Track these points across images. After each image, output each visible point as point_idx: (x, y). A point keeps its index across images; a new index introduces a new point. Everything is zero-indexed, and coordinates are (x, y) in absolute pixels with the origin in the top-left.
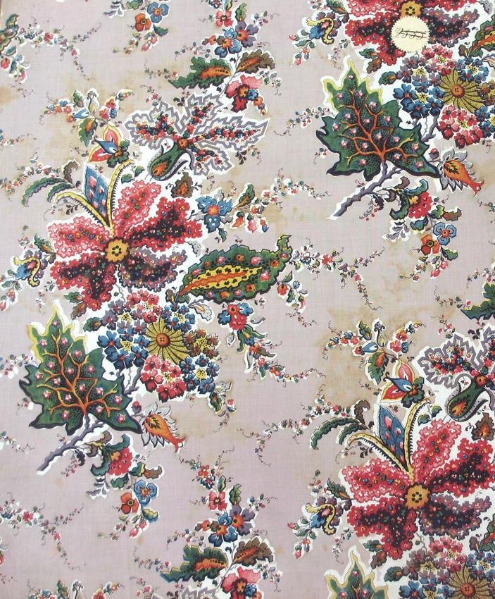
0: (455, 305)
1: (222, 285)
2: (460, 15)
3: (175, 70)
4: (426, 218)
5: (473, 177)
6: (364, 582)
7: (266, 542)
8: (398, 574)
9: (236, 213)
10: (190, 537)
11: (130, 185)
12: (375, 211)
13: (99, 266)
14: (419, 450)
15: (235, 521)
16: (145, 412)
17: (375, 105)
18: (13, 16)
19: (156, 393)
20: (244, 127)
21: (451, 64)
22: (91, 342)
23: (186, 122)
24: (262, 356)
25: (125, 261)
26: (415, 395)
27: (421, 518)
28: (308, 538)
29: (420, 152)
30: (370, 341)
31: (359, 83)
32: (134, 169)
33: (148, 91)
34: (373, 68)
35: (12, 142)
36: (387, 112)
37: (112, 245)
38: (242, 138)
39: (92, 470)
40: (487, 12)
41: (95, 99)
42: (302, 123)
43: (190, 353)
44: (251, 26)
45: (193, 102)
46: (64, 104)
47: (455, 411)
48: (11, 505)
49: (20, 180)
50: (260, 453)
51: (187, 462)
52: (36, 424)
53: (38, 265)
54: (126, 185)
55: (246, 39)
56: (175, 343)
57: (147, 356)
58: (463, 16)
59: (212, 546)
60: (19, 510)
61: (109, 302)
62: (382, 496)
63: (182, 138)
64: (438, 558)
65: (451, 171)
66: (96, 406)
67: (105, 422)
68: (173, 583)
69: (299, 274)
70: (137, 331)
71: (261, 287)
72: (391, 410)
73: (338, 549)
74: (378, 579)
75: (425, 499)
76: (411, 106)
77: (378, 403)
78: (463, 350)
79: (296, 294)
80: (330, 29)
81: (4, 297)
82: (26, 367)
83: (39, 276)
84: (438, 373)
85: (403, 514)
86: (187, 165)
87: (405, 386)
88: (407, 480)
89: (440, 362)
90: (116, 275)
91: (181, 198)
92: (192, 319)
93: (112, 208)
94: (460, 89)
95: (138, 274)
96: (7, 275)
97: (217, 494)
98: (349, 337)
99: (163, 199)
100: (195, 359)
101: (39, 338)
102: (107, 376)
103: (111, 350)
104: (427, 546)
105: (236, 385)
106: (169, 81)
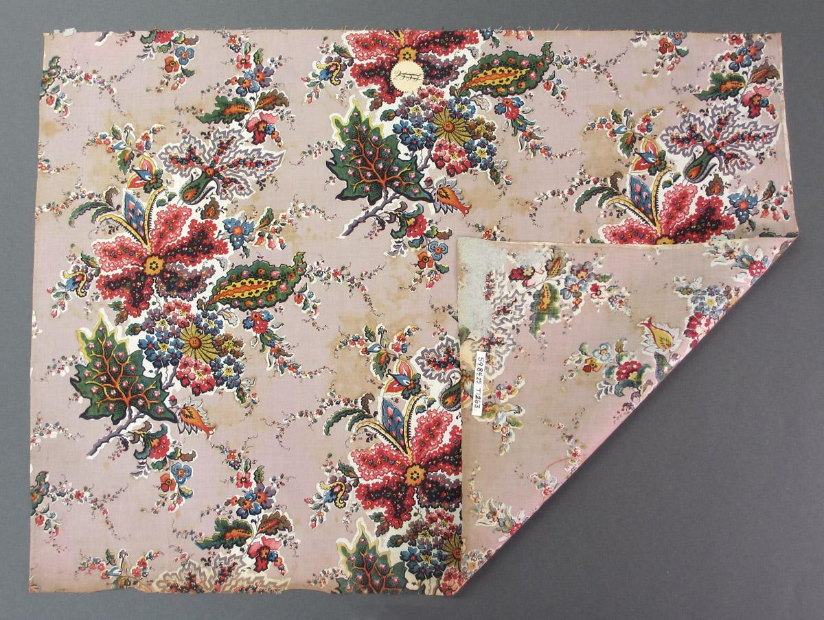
0: (447, 312)
1: (246, 295)
2: (450, 60)
3: (202, 108)
4: (422, 237)
5: (462, 202)
6: (370, 548)
7: (286, 515)
8: (399, 541)
9: (258, 233)
10: (221, 511)
11: (165, 208)
12: (378, 231)
13: (138, 279)
14: (416, 435)
15: (259, 497)
16: (180, 405)
17: (377, 138)
18: (56, 57)
19: (189, 388)
20: (263, 157)
21: (443, 103)
22: (132, 345)
23: (212, 154)
24: (281, 356)
25: (161, 274)
26: (412, 388)
27: (418, 494)
28: (322, 511)
29: (417, 180)
30: (374, 343)
31: (363, 120)
32: (168, 195)
33: (178, 126)
34: (375, 106)
35: (58, 170)
36: (388, 145)
37: (150, 261)
38: (262, 167)
39: (135, 455)
40: (474, 57)
41: (131, 132)
42: (314, 155)
43: (218, 354)
44: (267, 68)
45: (218, 135)
46: (104, 137)
47: (447, 402)
48: (64, 486)
49: (66, 204)
50: (280, 439)
51: (217, 447)
52: (85, 416)
53: (85, 278)
54: (161, 208)
55: (263, 80)
56: (205, 345)
57: (181, 356)
58: (453, 61)
59: (239, 518)
60: (72, 490)
61: (148, 311)
62: (385, 475)
63: (209, 168)
64: (433, 527)
65: (443, 196)
66: (138, 400)
67: (145, 413)
68: (206, 550)
69: (313, 286)
70: (172, 335)
71: (280, 297)
72: (392, 402)
73: (347, 520)
74: (382, 546)
75: (422, 477)
76: (408, 140)
77: (382, 395)
78: (453, 350)
79: (311, 303)
80: (337, 71)
81: (55, 306)
82: (76, 366)
83: (86, 287)
84: (433, 370)
85: (403, 490)
86: (214, 191)
87: (404, 381)
88: (407, 461)
89: (435, 361)
90: (153, 286)
91: (209, 220)
92: (220, 324)
93: (149, 229)
94: (451, 125)
95: (172, 286)
96: (57, 287)
97: (243, 474)
98: (356, 339)
99: (194, 221)
100: (223, 359)
101: (87, 341)
102: (146, 374)
103: (149, 352)
104: (424, 517)
105: (258, 381)
106: (197, 117)
